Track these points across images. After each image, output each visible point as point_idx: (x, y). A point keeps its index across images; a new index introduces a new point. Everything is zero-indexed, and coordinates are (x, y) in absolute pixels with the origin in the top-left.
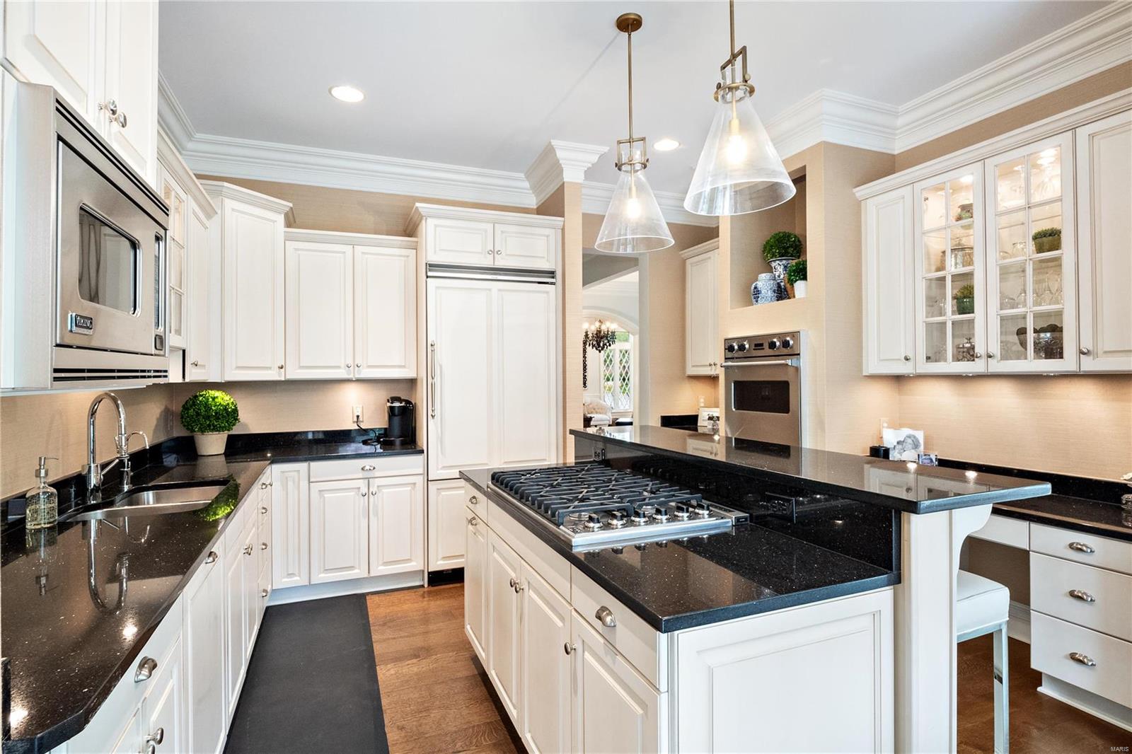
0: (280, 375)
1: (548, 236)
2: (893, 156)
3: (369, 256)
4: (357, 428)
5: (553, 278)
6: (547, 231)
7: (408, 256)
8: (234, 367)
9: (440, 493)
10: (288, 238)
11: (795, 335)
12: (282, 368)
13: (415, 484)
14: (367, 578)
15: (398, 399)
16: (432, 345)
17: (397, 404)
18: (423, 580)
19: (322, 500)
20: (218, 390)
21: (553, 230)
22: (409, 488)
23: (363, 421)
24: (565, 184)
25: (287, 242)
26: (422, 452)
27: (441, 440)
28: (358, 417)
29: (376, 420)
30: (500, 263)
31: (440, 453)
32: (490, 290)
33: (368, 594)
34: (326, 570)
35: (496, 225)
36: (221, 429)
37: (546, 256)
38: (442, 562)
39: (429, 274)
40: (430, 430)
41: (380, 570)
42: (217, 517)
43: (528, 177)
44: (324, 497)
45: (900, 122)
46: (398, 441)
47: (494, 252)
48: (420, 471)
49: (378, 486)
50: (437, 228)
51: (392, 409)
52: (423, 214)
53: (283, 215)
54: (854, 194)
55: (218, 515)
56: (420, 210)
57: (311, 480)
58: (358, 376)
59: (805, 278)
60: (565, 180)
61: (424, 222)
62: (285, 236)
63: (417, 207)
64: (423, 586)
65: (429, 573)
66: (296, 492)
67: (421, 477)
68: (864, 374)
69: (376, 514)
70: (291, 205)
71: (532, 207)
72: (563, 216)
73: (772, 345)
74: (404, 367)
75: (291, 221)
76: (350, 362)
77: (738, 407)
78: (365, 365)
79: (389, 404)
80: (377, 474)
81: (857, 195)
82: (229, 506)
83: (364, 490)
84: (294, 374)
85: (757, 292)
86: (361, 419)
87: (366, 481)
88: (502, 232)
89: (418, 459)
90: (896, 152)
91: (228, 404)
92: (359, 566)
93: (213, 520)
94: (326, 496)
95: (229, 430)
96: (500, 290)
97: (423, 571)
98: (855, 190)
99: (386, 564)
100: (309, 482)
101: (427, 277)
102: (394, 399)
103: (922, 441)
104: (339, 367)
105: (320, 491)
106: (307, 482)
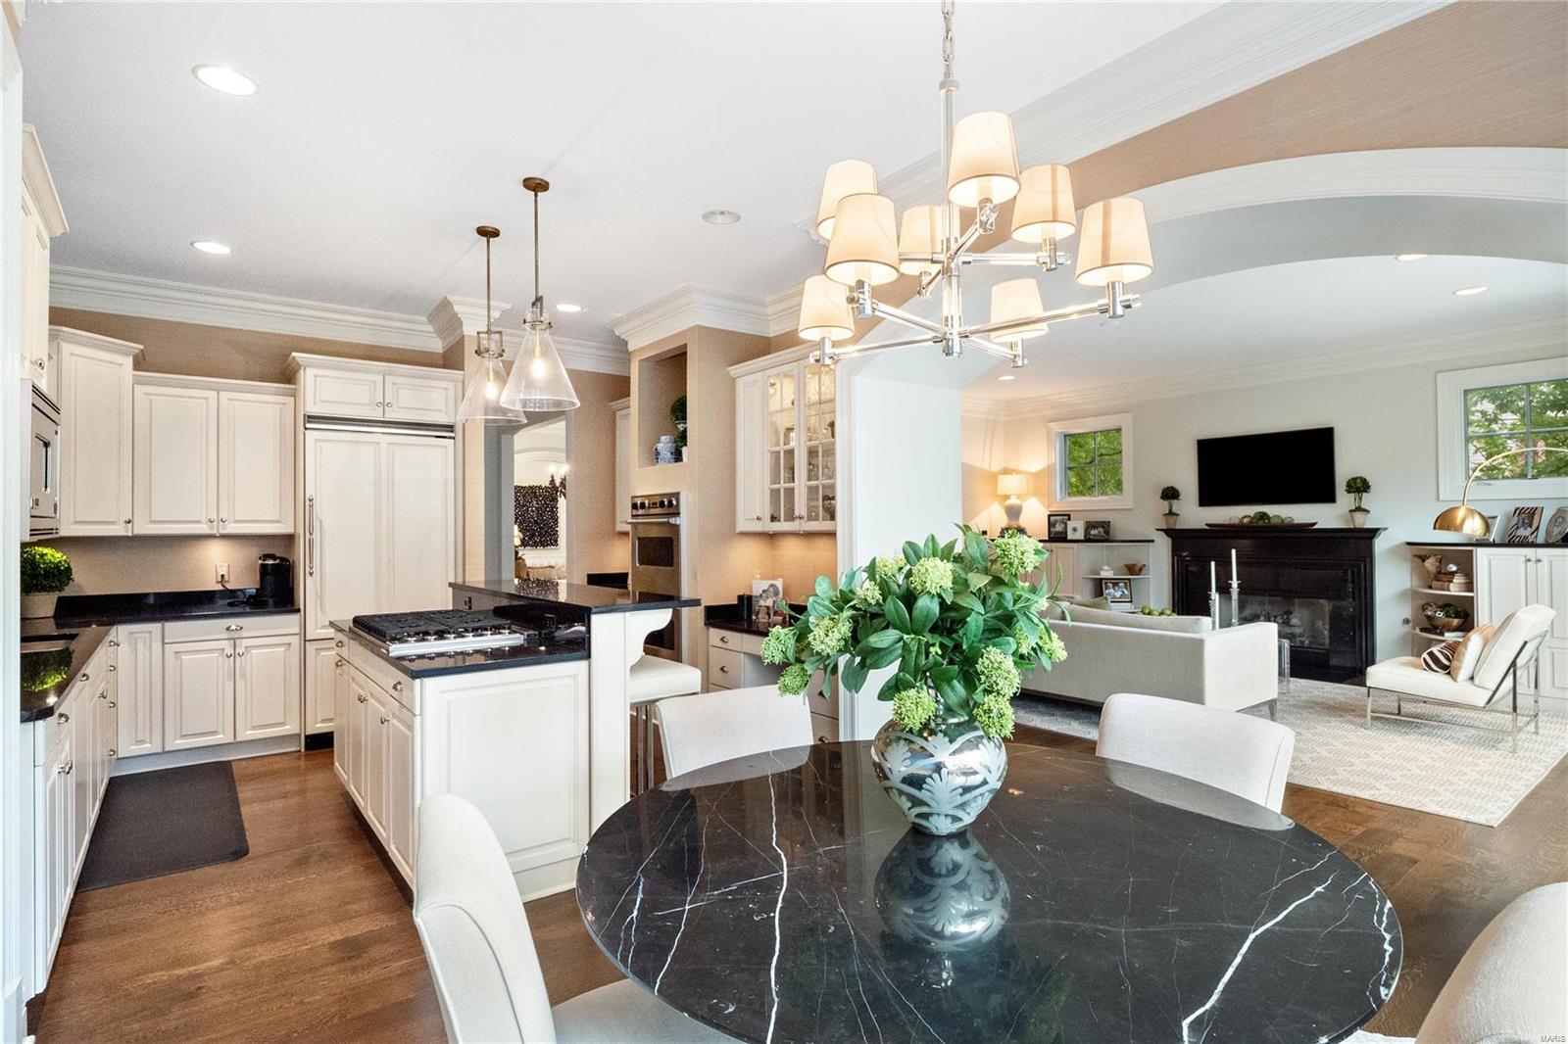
0: (127, 531)
1: (446, 389)
2: (768, 338)
3: (236, 403)
4: (221, 588)
5: (452, 432)
6: (444, 384)
7: (284, 404)
8: (72, 521)
9: (319, 654)
10: (137, 382)
11: (677, 495)
12: (129, 522)
13: (290, 644)
14: (232, 743)
15: (273, 557)
16: (310, 500)
17: (271, 562)
18: (300, 745)
19: (179, 663)
20: (47, 547)
21: (453, 384)
22: (283, 649)
23: (228, 581)
24: (466, 339)
25: (135, 386)
26: (299, 610)
27: (321, 597)
28: (223, 576)
29: (245, 581)
30: (391, 416)
31: (319, 612)
32: (378, 443)
33: (234, 760)
34: (184, 736)
35: (387, 377)
36: (50, 589)
37: (444, 409)
38: (321, 725)
39: (308, 426)
40: (308, 589)
41: (247, 734)
42: (45, 686)
43: (431, 321)
44: (181, 660)
45: (770, 310)
46: (271, 602)
47: (384, 405)
48: (296, 630)
49: (246, 647)
50: (318, 379)
51: (263, 567)
52: (301, 363)
53: (131, 358)
54: (728, 372)
55: (46, 684)
56: (297, 359)
57: (166, 641)
58: (222, 531)
59: (686, 445)
60: (465, 333)
61: (302, 371)
62: (133, 380)
63: (294, 357)
64: (300, 751)
65: (307, 737)
66: (147, 654)
67: (298, 637)
68: (738, 531)
69: (244, 676)
70: (142, 347)
71: (437, 351)
72: (463, 370)
73: (662, 504)
74: (278, 522)
75: (138, 365)
76: (213, 516)
77: (642, 563)
78: (232, 519)
79: (260, 562)
80: (244, 634)
81: (732, 373)
82: (60, 674)
83: (229, 651)
84: (142, 528)
85: (657, 453)
86: (226, 578)
87: (232, 642)
88: (394, 384)
89: (294, 618)
90: (771, 336)
91: (60, 562)
92: (224, 730)
93: (39, 691)
94: (183, 657)
95: (60, 591)
96: (389, 444)
97: (299, 735)
98: (729, 369)
99: (254, 728)
100: (163, 643)
101: (306, 429)
102: (266, 557)
103: (781, 590)
104: (199, 522)
105: (176, 653)
106: (160, 643)
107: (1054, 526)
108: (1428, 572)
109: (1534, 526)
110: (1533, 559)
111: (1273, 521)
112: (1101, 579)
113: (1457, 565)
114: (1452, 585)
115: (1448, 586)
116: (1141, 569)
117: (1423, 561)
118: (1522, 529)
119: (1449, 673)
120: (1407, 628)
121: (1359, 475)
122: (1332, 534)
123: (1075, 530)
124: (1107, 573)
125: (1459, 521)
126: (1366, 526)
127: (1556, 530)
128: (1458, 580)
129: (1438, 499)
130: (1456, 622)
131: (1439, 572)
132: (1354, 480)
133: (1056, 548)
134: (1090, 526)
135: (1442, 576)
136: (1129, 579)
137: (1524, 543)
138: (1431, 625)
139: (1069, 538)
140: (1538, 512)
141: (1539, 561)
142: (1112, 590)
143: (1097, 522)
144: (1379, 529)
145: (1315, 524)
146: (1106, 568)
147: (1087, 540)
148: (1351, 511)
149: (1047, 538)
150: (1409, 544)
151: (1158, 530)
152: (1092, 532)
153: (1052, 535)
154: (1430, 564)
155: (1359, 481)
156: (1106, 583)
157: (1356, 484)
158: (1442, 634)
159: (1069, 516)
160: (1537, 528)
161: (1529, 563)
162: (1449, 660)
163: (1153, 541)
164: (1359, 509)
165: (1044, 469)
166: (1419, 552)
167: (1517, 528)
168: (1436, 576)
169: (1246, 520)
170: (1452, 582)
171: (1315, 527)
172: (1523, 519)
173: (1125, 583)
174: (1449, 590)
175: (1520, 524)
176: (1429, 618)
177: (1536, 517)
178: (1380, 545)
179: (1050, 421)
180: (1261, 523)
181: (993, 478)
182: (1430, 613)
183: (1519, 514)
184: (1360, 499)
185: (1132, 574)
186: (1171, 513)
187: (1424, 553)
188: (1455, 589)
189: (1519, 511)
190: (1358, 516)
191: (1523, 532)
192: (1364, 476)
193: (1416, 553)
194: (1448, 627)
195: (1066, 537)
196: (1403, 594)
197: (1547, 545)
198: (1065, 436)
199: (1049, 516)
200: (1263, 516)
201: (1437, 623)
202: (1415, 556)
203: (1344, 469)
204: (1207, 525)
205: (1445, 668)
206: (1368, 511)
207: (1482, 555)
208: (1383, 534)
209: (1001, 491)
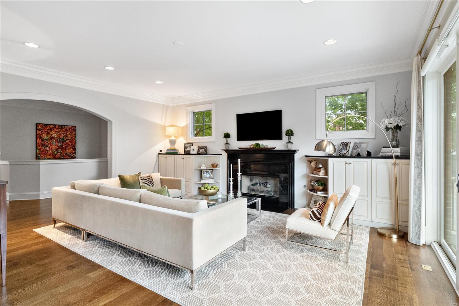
107: (187, 148)
108: (312, 167)
109: (348, 150)
110: (348, 163)
111: (261, 147)
112: (202, 170)
113: (322, 165)
114: (320, 173)
115: (319, 173)
116: (217, 166)
117: (311, 163)
118: (343, 150)
119: (320, 221)
120: (305, 189)
121: (290, 129)
122: (280, 152)
123: (193, 150)
124: (203, 168)
125: (324, 147)
126: (292, 149)
127: (355, 151)
128: (323, 171)
129: (316, 139)
130: (321, 188)
131: (316, 168)
132: (288, 130)
133: (185, 157)
134: (200, 148)
135: (317, 169)
136: (213, 170)
137: (344, 156)
138: (313, 188)
139: (191, 153)
140: (349, 144)
141: (350, 163)
142: (206, 174)
143: (202, 147)
144: (296, 150)
145: (275, 148)
146: (203, 165)
147: (199, 154)
148: (287, 143)
149: (183, 153)
150: (306, 156)
151: (222, 150)
152: (200, 151)
153: (186, 152)
154: (313, 164)
155: (290, 131)
156: (204, 171)
157: (289, 132)
158: (316, 193)
159: (193, 144)
160: (349, 150)
161: (347, 165)
162: (320, 215)
163: (221, 154)
164: (290, 142)
165: (185, 125)
166: (310, 159)
167: (342, 150)
168: (315, 169)
169: (252, 146)
170: (320, 172)
171: (275, 149)
172: (344, 147)
173: (211, 171)
174: (319, 175)
175: (343, 148)
176: (312, 186)
177: (348, 146)
178: (297, 156)
179: (188, 106)
180: (257, 148)
181: (164, 128)
182: (313, 184)
183: (343, 144)
184: (290, 138)
185: (213, 168)
186: (227, 144)
187: (310, 160)
188: (321, 175)
189: (342, 143)
190: (289, 145)
191: (344, 152)
192: (292, 129)
193: (308, 160)
194: (318, 190)
195: (190, 153)
196: (304, 175)
197: (351, 157)
198: (193, 112)
199: (185, 144)
200: (258, 145)
201: (315, 188)
202: (308, 161)
203: (285, 127)
204: (239, 148)
205: (319, 219)
206: (293, 143)
207: (331, 161)
208: (298, 152)
209: (167, 134)
